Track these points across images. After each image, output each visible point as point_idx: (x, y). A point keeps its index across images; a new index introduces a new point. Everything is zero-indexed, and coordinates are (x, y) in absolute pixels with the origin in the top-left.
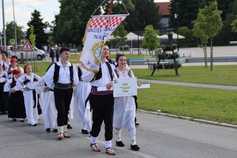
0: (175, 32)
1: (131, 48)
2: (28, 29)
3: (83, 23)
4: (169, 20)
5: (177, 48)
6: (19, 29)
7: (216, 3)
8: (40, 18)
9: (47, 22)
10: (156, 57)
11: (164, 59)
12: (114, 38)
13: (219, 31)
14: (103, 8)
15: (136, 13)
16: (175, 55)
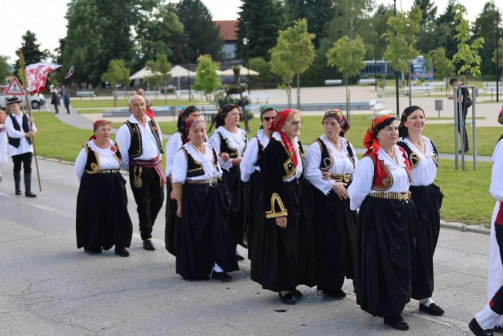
0: (244, 65)
1: (177, 89)
2: (17, 60)
3: (104, 52)
4: (235, 47)
5: (247, 90)
6: (2, 61)
7: (304, 22)
8: (36, 43)
9: (46, 50)
10: (215, 103)
12: (152, 75)
13: (310, 65)
14: (135, 29)
15: (185, 37)
16: (244, 101)
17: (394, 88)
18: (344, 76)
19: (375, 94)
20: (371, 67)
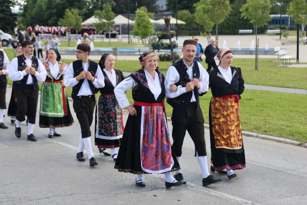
0: (173, 17)
1: (119, 34)
3: (61, 2)
4: (167, 2)
5: (175, 36)
10: (149, 46)
11: (159, 49)
12: (99, 22)
13: (226, 17)
16: (173, 45)
17: (296, 37)
18: (254, 27)
19: (280, 42)
20: (277, 20)
